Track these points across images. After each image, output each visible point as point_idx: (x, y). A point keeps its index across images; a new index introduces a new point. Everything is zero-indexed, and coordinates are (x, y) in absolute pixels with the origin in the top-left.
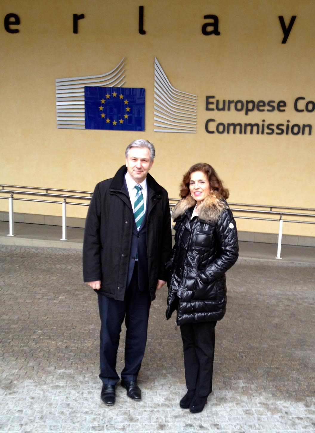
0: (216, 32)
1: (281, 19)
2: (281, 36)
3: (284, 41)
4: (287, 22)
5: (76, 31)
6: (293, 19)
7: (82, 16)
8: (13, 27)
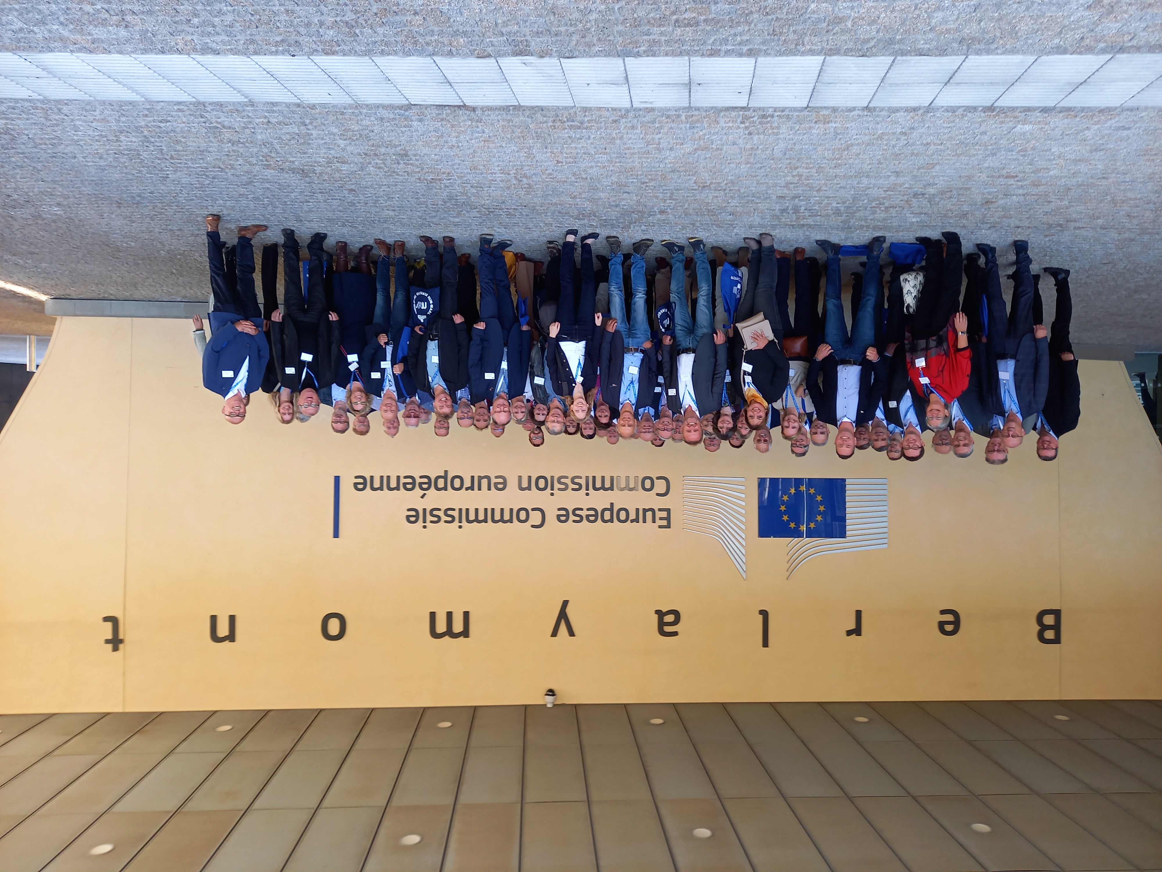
0: (660, 614)
1: (571, 633)
2: (569, 610)
3: (565, 603)
4: (563, 627)
5: (859, 613)
6: (554, 634)
7: (849, 633)
8: (950, 618)
